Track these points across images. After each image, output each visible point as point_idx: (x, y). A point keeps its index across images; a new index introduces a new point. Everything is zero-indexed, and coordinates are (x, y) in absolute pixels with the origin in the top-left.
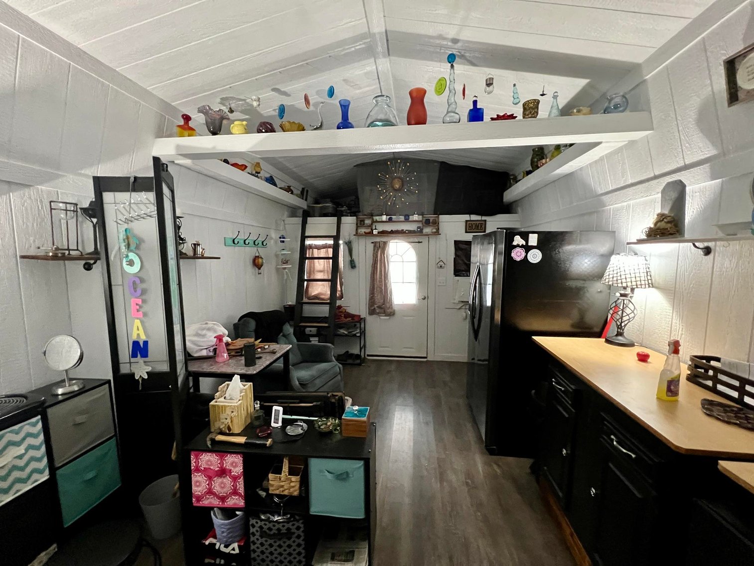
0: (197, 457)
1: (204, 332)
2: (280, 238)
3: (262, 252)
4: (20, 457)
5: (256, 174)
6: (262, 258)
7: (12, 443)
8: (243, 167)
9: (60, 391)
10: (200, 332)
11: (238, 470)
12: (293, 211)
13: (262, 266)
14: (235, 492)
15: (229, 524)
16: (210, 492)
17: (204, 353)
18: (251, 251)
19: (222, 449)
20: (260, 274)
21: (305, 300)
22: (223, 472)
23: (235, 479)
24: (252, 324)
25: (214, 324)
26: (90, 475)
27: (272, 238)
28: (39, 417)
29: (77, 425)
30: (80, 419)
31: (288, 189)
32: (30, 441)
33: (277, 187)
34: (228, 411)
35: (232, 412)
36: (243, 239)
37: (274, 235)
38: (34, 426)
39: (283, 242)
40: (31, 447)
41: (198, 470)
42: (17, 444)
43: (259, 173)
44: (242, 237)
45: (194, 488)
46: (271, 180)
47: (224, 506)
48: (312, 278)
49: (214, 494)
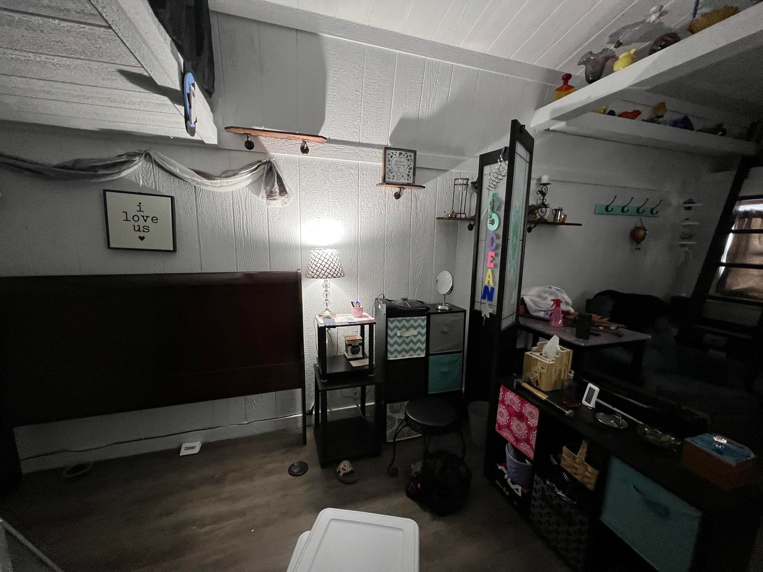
0: (504, 391)
1: (546, 295)
2: (685, 203)
3: (648, 222)
4: (415, 336)
5: (654, 119)
6: (645, 230)
7: (412, 326)
8: (634, 115)
9: (440, 307)
10: (542, 294)
11: (534, 422)
12: (720, 162)
13: (643, 239)
14: (527, 441)
15: (517, 464)
16: (508, 427)
17: (542, 314)
18: (631, 222)
19: (526, 396)
20: (639, 249)
22: (521, 416)
23: (530, 428)
25: (558, 290)
26: (445, 369)
27: (670, 205)
28: (426, 317)
29: (444, 333)
30: (445, 329)
31: (718, 130)
32: (419, 329)
33: (692, 129)
34: (539, 366)
35: (543, 368)
36: (619, 207)
37: (676, 200)
38: (422, 321)
39: (689, 208)
40: (419, 333)
41: (503, 402)
42: (415, 328)
43: (662, 116)
44: (619, 203)
45: (498, 417)
46: (684, 123)
47: (516, 446)
48: (738, 261)
49: (511, 431)
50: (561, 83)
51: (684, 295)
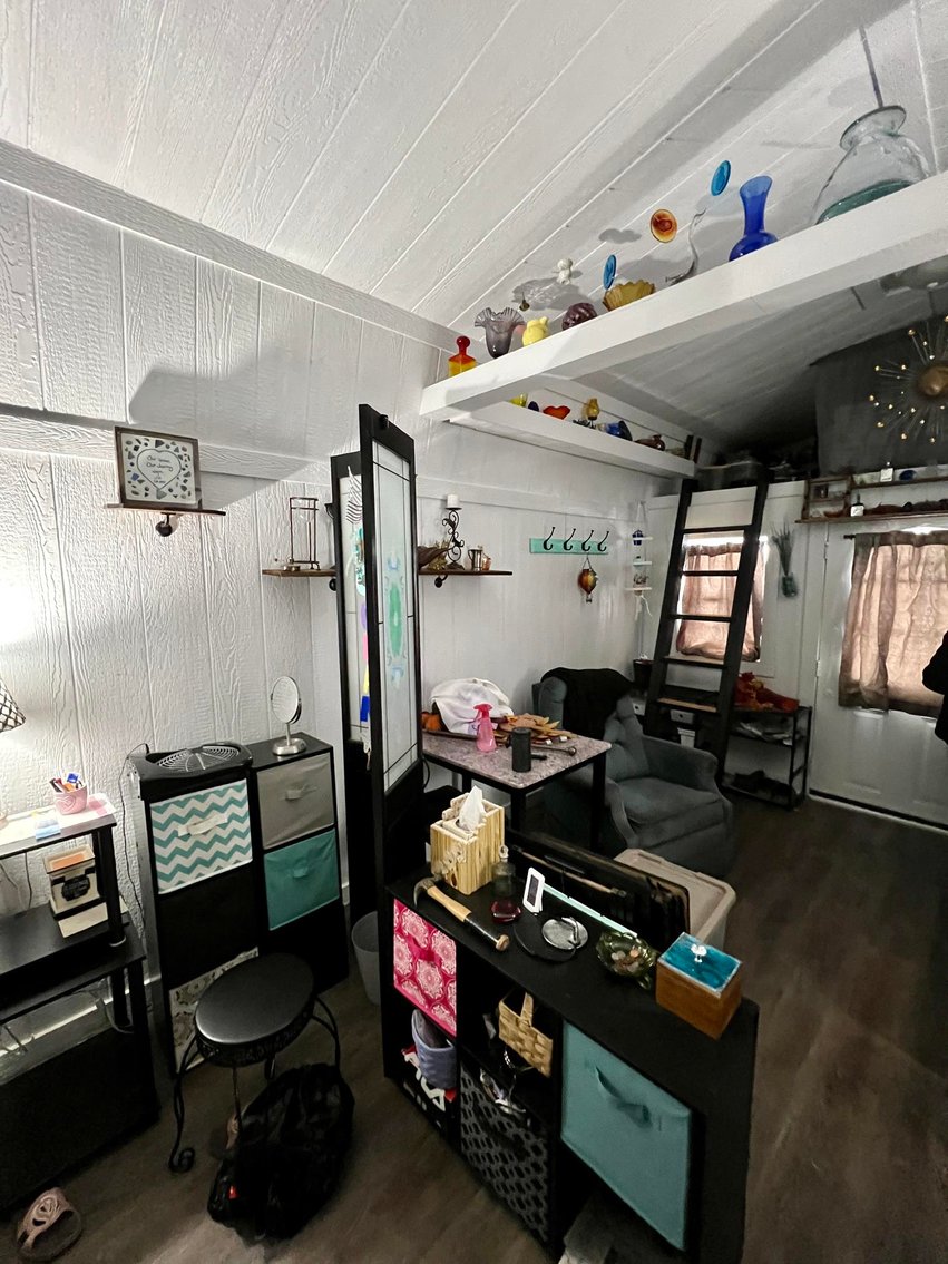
0: (400, 909)
1: (469, 695)
2: (634, 536)
3: (596, 562)
4: (224, 826)
5: (587, 421)
6: (595, 574)
7: (214, 807)
8: (562, 412)
9: (280, 751)
10: (463, 694)
11: (450, 965)
12: (665, 483)
13: (593, 588)
14: (445, 1002)
15: (432, 1054)
16: (413, 977)
17: (465, 729)
18: (576, 562)
19: (436, 917)
20: (591, 601)
21: (674, 653)
22: (429, 956)
23: (446, 978)
24: (561, 690)
25: (485, 684)
26: (300, 873)
27: (619, 538)
28: (245, 780)
29: (290, 801)
30: (293, 793)
31: (655, 443)
32: (233, 809)
33: (631, 440)
34: (454, 850)
35: (459, 854)
36: (561, 541)
37: (625, 532)
38: (237, 791)
39: (639, 543)
40: (233, 817)
41: (400, 931)
42: (222, 809)
43: (595, 418)
44: (559, 536)
45: (396, 959)
46: (621, 430)
47: (427, 1012)
48: (693, 612)
49: (417, 983)
50: (455, 351)
51: (646, 658)
